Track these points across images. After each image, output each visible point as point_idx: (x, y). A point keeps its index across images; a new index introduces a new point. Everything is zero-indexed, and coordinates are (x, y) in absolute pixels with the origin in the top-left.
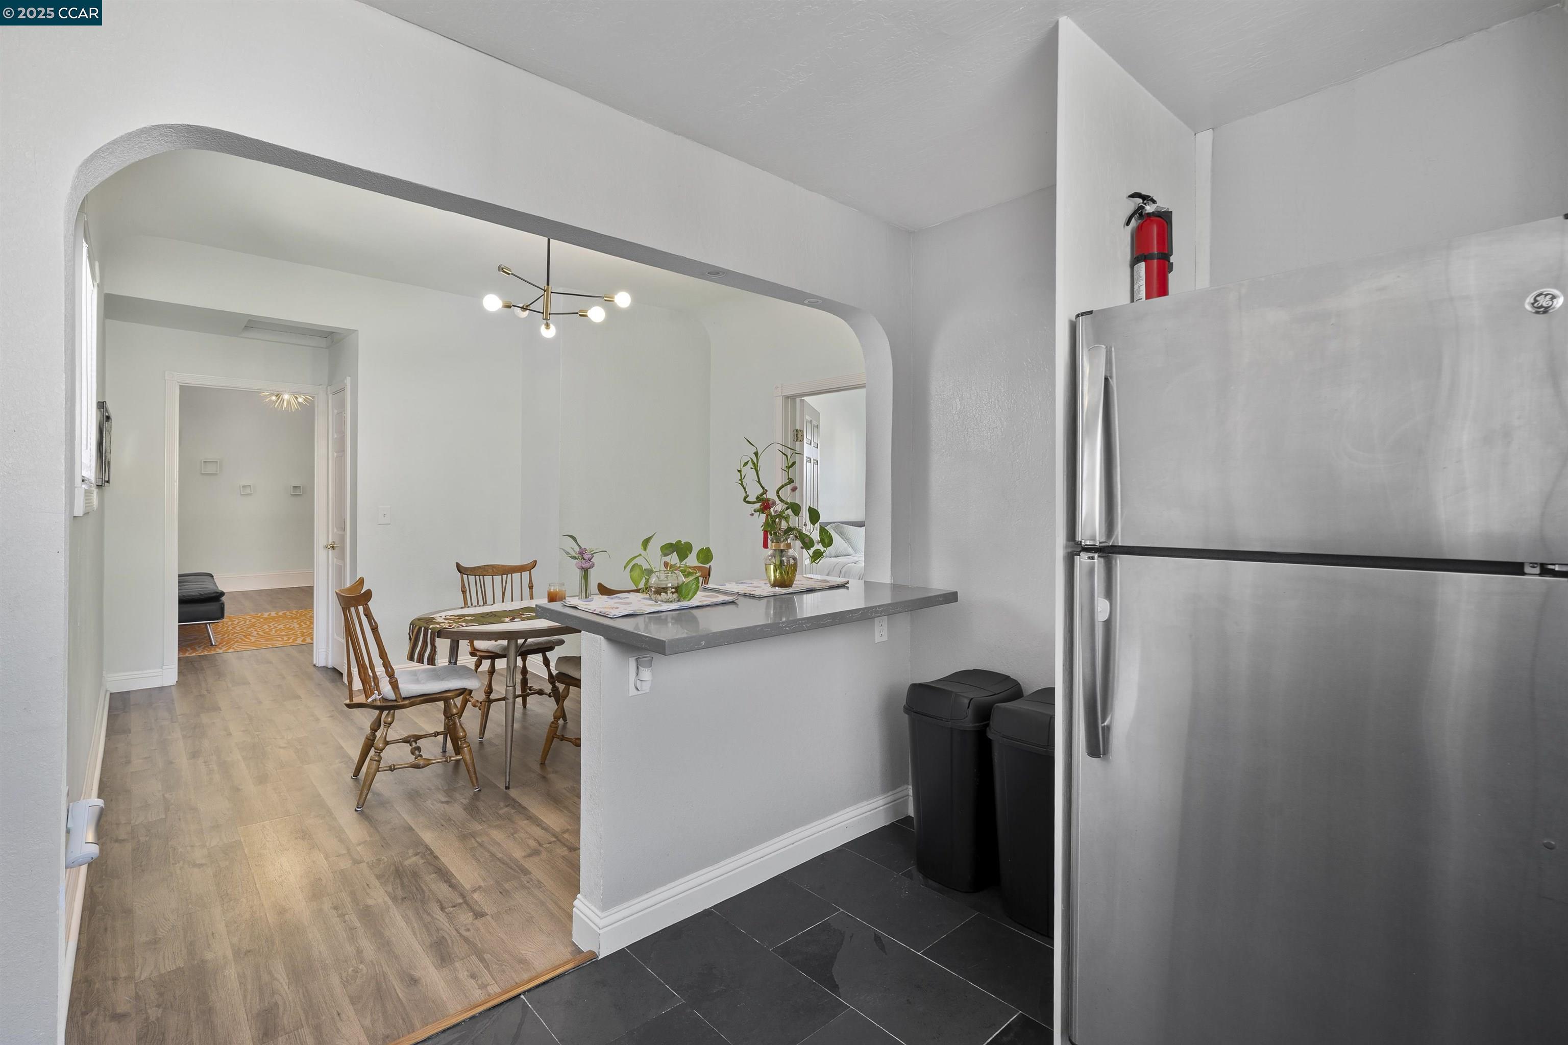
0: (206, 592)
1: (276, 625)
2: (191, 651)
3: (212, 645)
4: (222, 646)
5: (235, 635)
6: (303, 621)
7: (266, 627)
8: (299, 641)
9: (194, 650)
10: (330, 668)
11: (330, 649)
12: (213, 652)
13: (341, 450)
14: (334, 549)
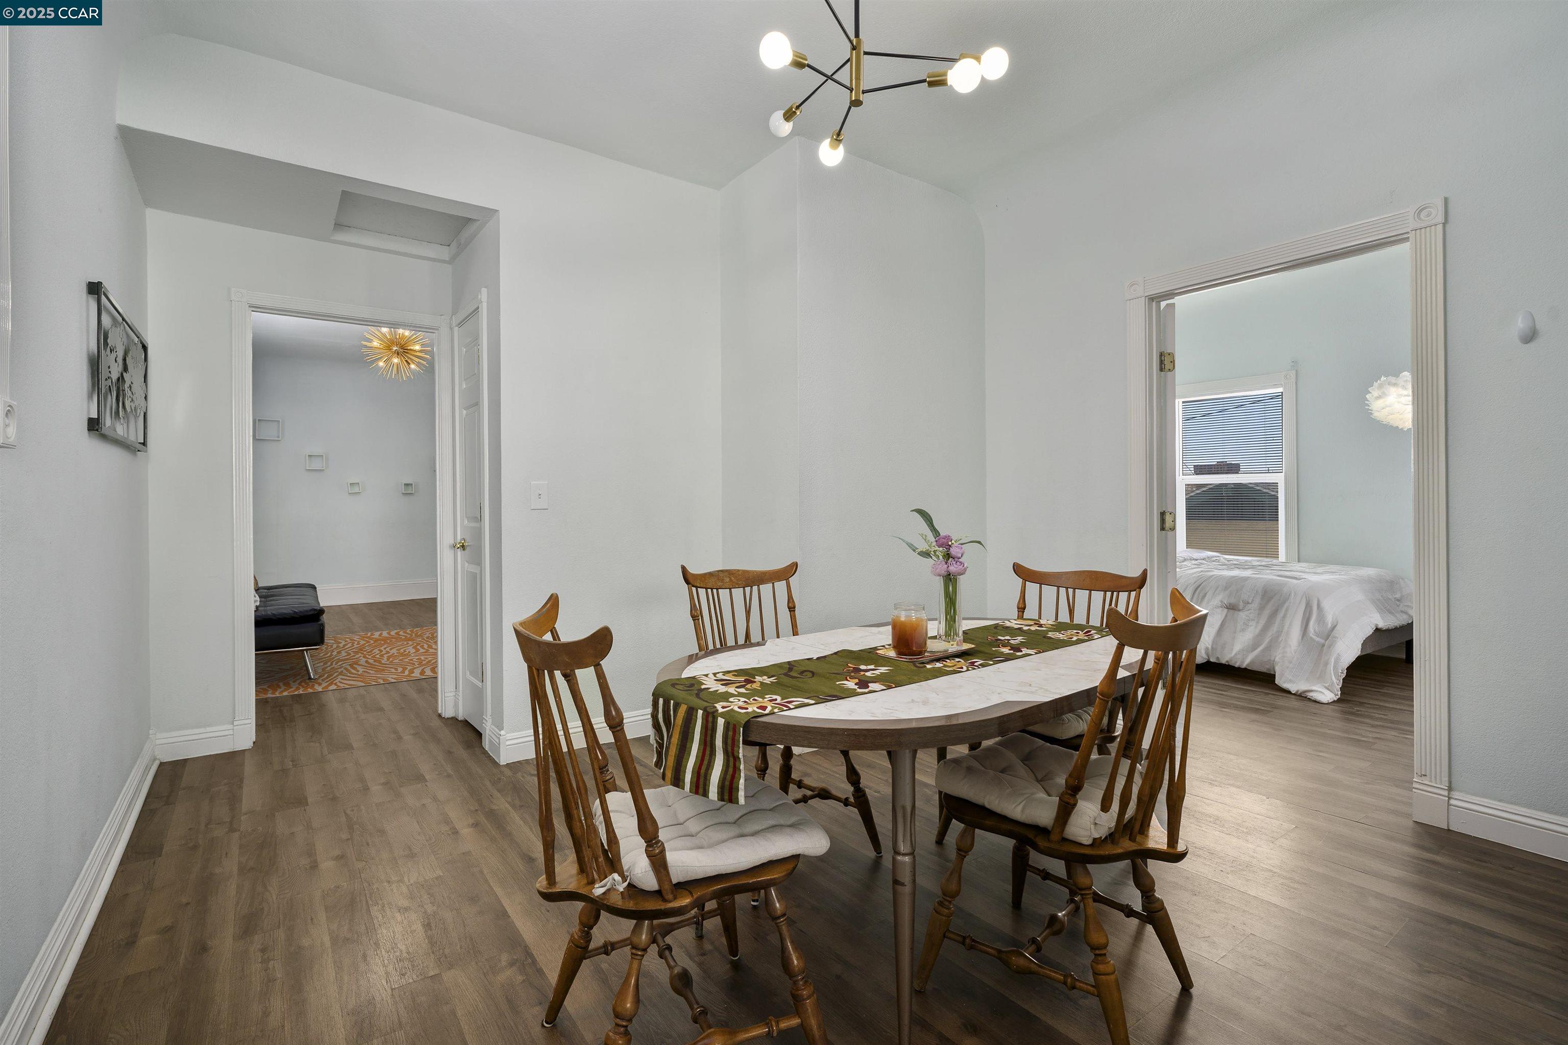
0: (301, 609)
1: (388, 649)
2: (283, 688)
3: (310, 678)
4: (323, 680)
5: (340, 663)
6: (420, 644)
7: (376, 651)
8: (417, 674)
9: (288, 685)
10: (461, 721)
11: (461, 694)
12: (310, 690)
13: (474, 405)
14: (464, 550)
